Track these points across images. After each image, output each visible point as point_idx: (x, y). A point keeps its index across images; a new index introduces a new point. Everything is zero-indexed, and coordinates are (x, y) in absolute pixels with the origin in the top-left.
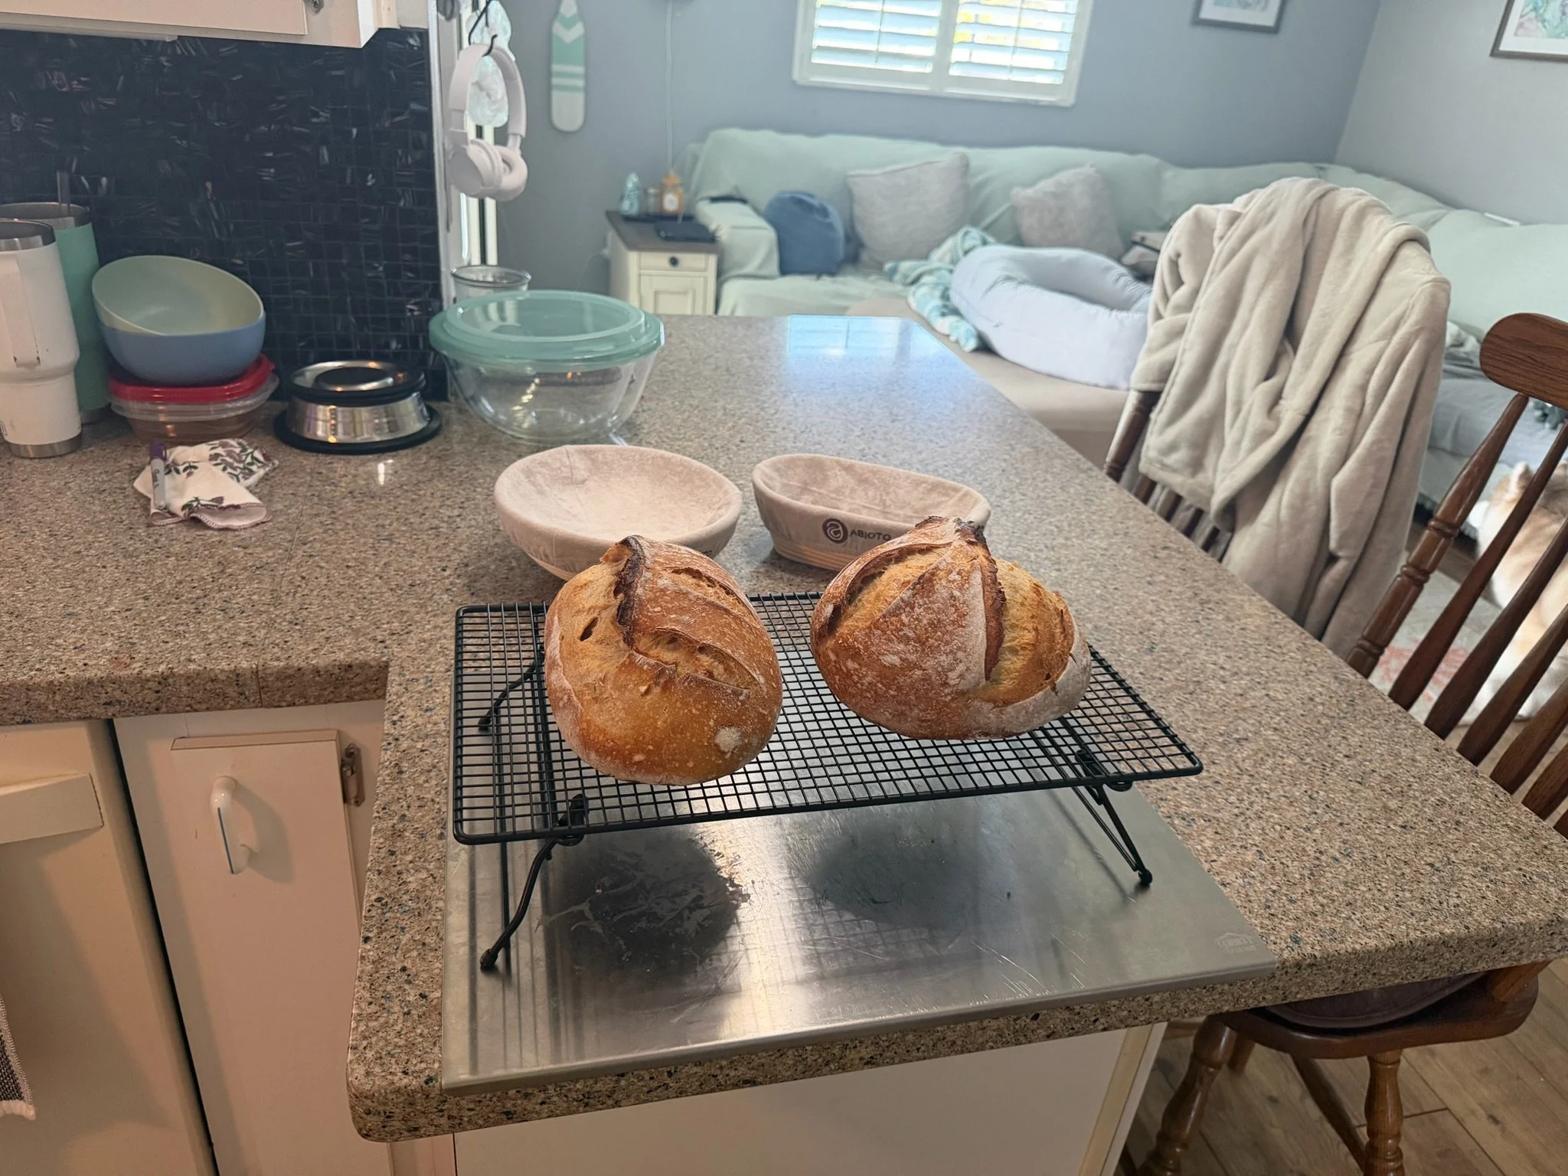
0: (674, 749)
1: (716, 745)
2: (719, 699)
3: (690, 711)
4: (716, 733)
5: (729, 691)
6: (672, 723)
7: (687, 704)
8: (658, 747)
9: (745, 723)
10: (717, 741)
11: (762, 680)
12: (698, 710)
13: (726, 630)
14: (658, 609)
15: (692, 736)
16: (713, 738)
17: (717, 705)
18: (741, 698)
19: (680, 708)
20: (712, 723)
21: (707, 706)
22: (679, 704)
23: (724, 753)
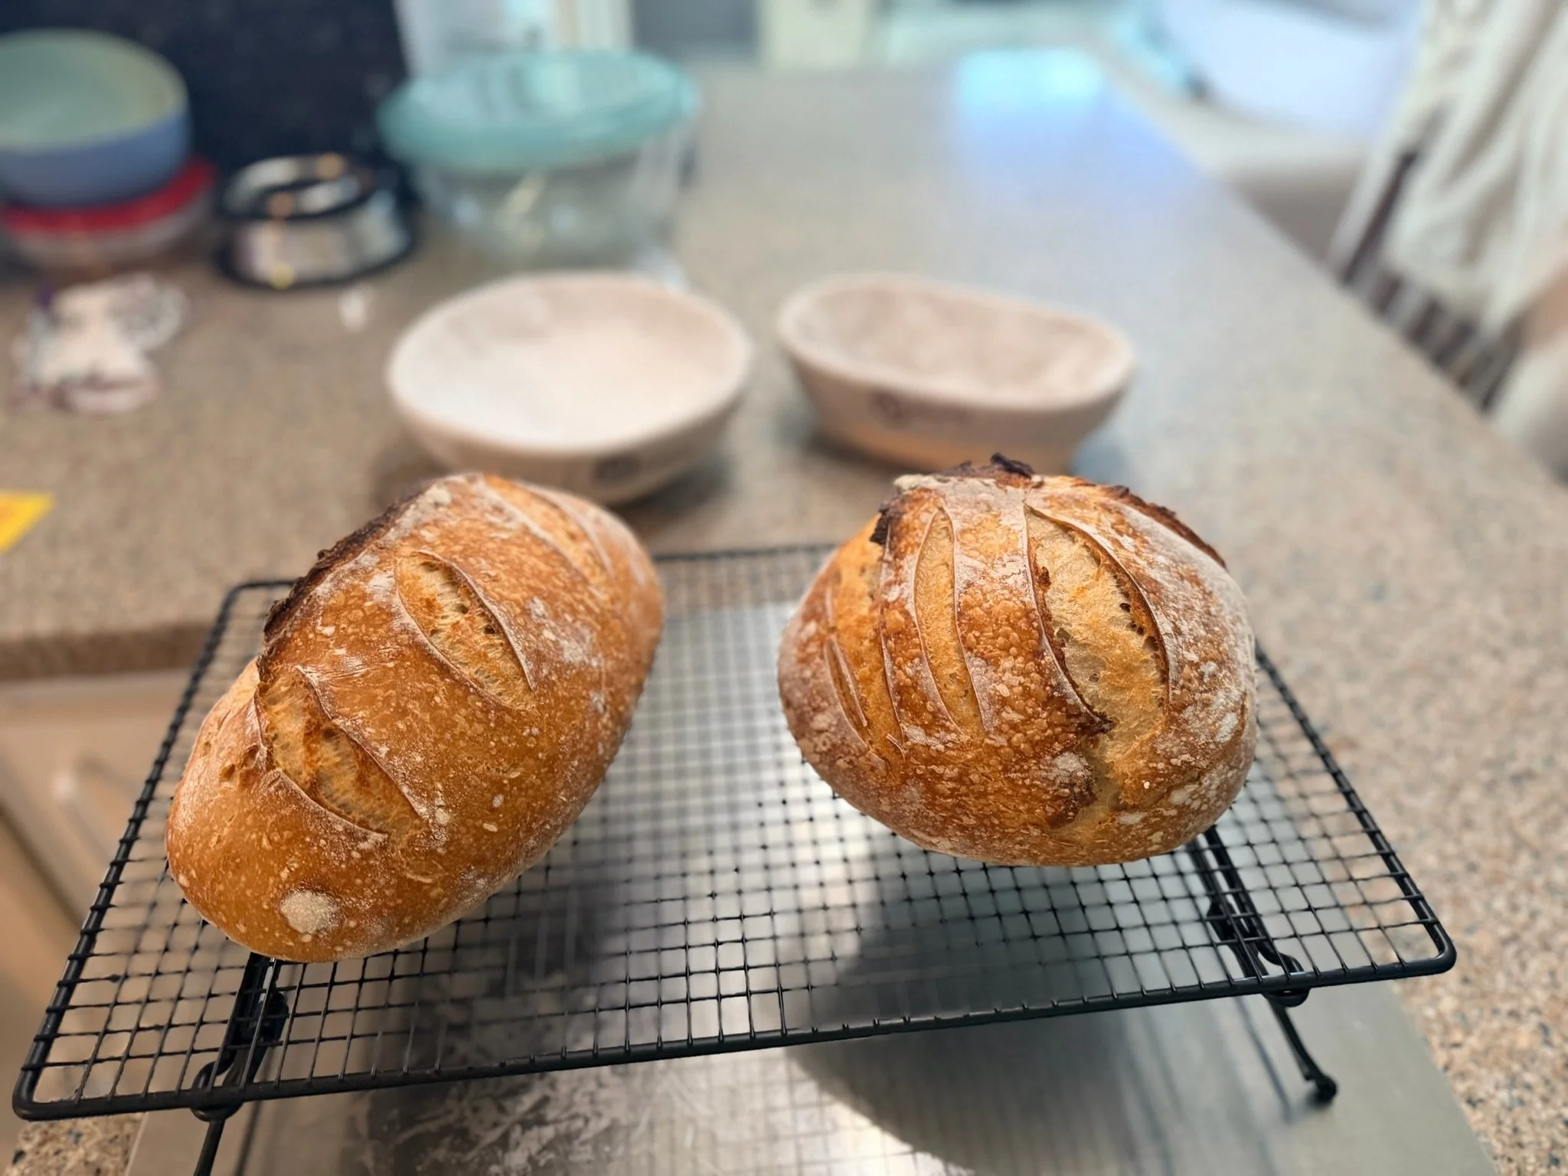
0: (220, 894)
1: (282, 915)
2: (316, 837)
3: (260, 840)
4: (286, 894)
5: (340, 828)
6: (227, 850)
7: (262, 827)
8: (201, 878)
9: (359, 893)
10: (284, 910)
11: (443, 817)
12: (271, 841)
13: (413, 706)
14: (329, 631)
15: (248, 885)
16: (277, 901)
17: (309, 846)
18: (363, 845)
19: (248, 828)
20: (284, 874)
21: (289, 841)
22: (249, 820)
23: (294, 934)
